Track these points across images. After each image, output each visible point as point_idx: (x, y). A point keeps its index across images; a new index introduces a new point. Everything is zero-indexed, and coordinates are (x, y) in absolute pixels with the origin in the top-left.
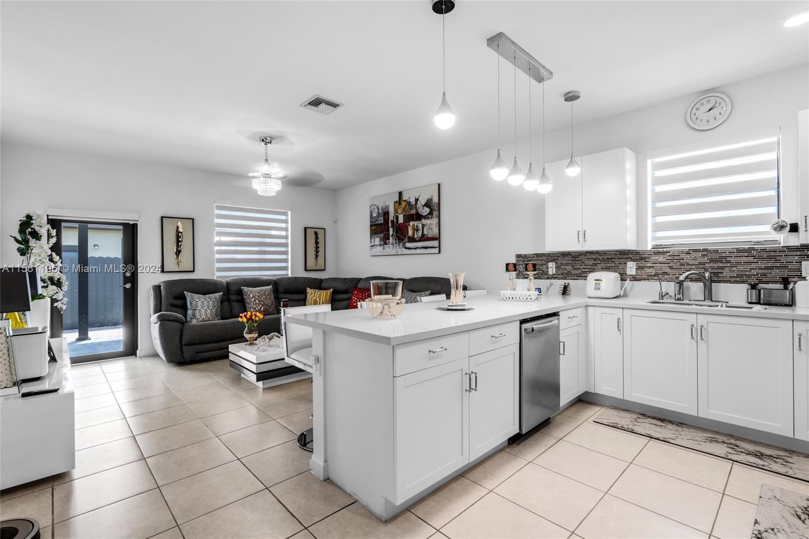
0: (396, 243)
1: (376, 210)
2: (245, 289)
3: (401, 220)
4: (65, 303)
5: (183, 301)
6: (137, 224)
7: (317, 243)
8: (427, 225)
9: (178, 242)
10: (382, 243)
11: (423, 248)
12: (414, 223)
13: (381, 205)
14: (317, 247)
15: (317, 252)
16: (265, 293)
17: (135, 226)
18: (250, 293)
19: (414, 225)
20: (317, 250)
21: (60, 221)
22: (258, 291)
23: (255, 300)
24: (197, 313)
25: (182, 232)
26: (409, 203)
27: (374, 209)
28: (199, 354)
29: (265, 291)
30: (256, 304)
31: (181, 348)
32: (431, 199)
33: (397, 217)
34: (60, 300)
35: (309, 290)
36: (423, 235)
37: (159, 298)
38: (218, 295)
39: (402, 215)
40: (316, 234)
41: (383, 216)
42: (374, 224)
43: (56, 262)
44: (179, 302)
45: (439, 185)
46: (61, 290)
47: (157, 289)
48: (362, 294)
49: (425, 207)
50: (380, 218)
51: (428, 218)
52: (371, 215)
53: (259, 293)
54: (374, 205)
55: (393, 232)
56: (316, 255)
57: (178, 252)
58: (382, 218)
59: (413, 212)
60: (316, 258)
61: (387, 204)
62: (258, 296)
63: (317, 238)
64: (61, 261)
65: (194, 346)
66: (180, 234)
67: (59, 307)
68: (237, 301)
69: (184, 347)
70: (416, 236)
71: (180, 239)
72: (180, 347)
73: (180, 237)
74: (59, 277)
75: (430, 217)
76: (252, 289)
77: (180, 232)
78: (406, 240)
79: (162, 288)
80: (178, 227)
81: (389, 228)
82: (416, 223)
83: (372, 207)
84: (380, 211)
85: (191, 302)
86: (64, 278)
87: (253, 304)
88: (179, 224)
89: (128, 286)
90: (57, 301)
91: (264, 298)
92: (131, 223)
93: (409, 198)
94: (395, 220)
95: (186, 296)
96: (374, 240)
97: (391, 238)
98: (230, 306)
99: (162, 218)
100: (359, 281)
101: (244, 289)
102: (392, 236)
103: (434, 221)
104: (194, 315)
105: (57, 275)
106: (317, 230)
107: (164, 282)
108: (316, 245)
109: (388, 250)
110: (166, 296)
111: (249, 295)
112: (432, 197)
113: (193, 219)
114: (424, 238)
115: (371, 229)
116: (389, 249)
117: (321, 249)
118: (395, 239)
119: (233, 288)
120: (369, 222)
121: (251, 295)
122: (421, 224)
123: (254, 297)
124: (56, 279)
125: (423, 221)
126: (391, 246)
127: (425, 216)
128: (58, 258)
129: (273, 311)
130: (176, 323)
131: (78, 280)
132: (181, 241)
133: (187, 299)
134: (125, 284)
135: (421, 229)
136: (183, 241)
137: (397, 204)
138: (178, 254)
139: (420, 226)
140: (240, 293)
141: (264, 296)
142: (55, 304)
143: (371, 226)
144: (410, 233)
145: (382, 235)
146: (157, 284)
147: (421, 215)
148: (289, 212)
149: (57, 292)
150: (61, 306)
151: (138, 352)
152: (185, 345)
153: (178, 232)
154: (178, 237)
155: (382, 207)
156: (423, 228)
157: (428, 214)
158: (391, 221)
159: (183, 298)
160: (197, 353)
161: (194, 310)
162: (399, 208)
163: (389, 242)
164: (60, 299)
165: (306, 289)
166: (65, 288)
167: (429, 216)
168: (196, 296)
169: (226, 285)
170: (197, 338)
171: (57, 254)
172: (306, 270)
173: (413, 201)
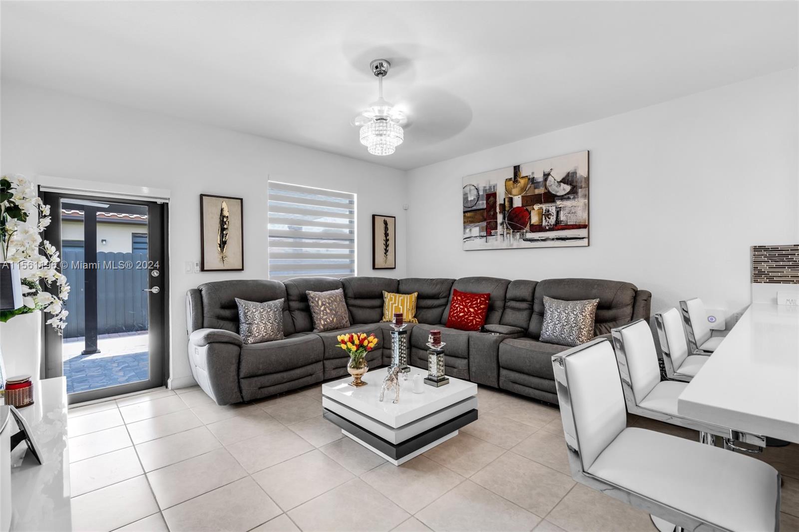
0: (507, 233)
1: (475, 192)
2: (312, 294)
3: (518, 202)
4: (64, 318)
5: (233, 311)
6: (167, 204)
7: (386, 235)
8: (567, 208)
9: (223, 229)
10: (484, 234)
11: (558, 239)
12: (540, 206)
13: (482, 184)
14: (387, 240)
15: (387, 246)
16: (336, 298)
17: (165, 206)
18: (318, 300)
19: (541, 208)
20: (386, 243)
21: (58, 196)
22: (328, 296)
23: (325, 309)
24: (254, 328)
25: (227, 217)
26: (532, 180)
27: (470, 190)
28: (262, 390)
29: (336, 296)
30: (327, 313)
31: (239, 382)
32: (575, 173)
33: (511, 200)
34: (57, 315)
35: (386, 294)
36: (558, 221)
37: (200, 307)
38: (279, 302)
39: (520, 196)
40: (386, 223)
41: (485, 198)
42: (470, 209)
43: (51, 256)
44: (227, 313)
45: (588, 151)
46: (59, 298)
47: (197, 294)
48: (472, 301)
49: (562, 184)
50: (481, 202)
51: (569, 198)
52: (465, 199)
53: (329, 299)
54: (470, 185)
55: (504, 218)
56: (386, 250)
57: (223, 244)
58: (485, 202)
59: (541, 191)
60: (385, 253)
61: (492, 183)
62: (329, 303)
63: (386, 229)
64: (58, 253)
65: (256, 379)
66: (225, 220)
67: (55, 326)
68: (298, 309)
69: (242, 381)
70: (544, 223)
71: (225, 226)
72: (237, 380)
73: (226, 224)
74: (54, 279)
75: (572, 197)
76: (320, 293)
77: (225, 216)
78: (528, 228)
79: (203, 292)
80: (222, 210)
81: (495, 214)
82: (544, 207)
83: (467, 189)
84: (481, 193)
85: (245, 313)
86: (62, 279)
87: (323, 314)
88: (224, 205)
89: (155, 290)
90: (53, 316)
91: (335, 305)
92: (159, 201)
93: (533, 173)
94: (507, 203)
95: (238, 304)
96: (470, 230)
97: (499, 227)
98: (292, 316)
99: (202, 196)
100: (453, 283)
101: (309, 294)
102: (502, 224)
103: (580, 202)
104: (250, 331)
105: (51, 275)
106: (386, 219)
107: (206, 284)
108: (386, 237)
109: (496, 243)
110: (210, 304)
111: (318, 302)
112: (576, 170)
113: (241, 200)
114: (558, 226)
115: (464, 216)
116: (496, 241)
117: (391, 243)
118: (507, 228)
119: (294, 292)
120: (463, 207)
121: (320, 303)
122: (554, 208)
123: (324, 305)
124: (50, 282)
125: (559, 203)
126: (499, 237)
127: (563, 196)
128: (53, 249)
129: (346, 322)
130: (231, 346)
131: (84, 281)
132: (227, 228)
133: (239, 309)
134: (151, 287)
135: (555, 213)
136: (229, 228)
137: (511, 182)
138: (222, 245)
139: (553, 210)
140: (304, 298)
141: (335, 303)
142: (49, 322)
143: (464, 212)
144: (535, 219)
145: (484, 224)
146: (196, 288)
147: (556, 196)
148: (355, 196)
149: (52, 303)
150: (59, 323)
151: (169, 381)
152: (242, 378)
153: (222, 216)
154: (222, 223)
155: (485, 187)
156: (558, 213)
157: (568, 193)
158: (500, 205)
159: (234, 306)
160: (260, 388)
161: (250, 324)
162: (514, 188)
163: (497, 233)
164: (57, 312)
165: (382, 293)
166: (65, 295)
167: (569, 195)
168: (251, 304)
169: (285, 288)
170: (261, 366)
171: (52, 244)
172: (374, 268)
173: (539, 177)
